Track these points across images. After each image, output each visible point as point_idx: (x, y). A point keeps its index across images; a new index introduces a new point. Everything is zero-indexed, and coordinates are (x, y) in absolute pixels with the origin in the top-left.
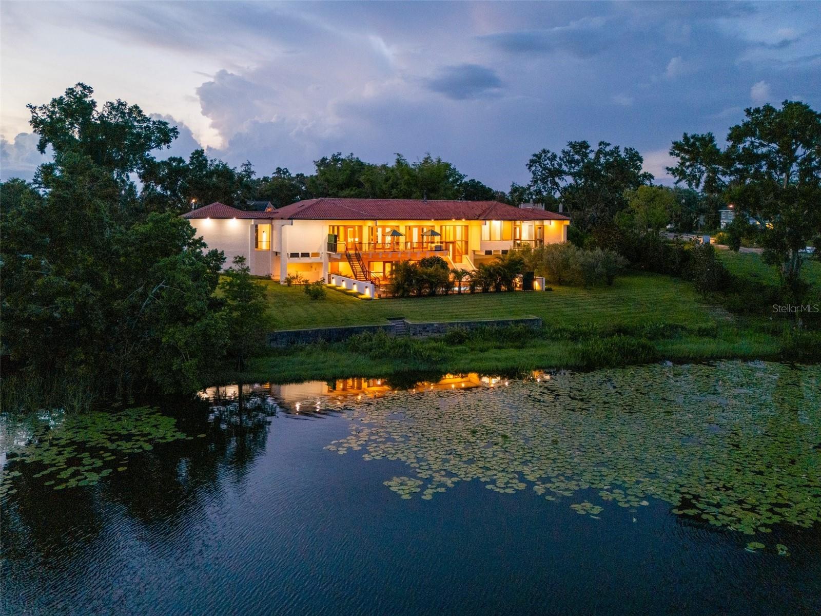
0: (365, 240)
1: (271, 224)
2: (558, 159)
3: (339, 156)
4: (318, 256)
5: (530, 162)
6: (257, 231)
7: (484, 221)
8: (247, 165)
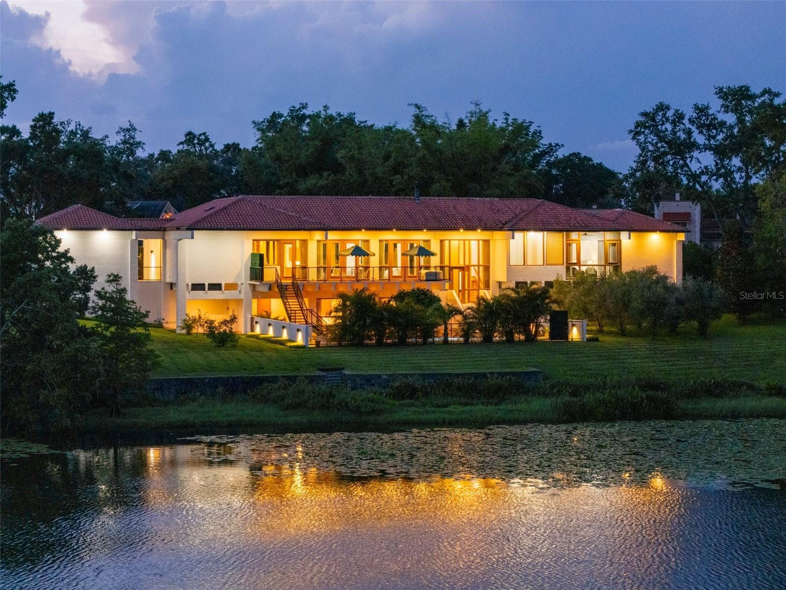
0: (312, 262)
1: (163, 238)
2: (686, 121)
3: (304, 111)
4: (236, 289)
5: (636, 127)
6: (141, 251)
7: (511, 232)
8: (128, 130)
